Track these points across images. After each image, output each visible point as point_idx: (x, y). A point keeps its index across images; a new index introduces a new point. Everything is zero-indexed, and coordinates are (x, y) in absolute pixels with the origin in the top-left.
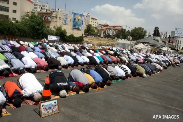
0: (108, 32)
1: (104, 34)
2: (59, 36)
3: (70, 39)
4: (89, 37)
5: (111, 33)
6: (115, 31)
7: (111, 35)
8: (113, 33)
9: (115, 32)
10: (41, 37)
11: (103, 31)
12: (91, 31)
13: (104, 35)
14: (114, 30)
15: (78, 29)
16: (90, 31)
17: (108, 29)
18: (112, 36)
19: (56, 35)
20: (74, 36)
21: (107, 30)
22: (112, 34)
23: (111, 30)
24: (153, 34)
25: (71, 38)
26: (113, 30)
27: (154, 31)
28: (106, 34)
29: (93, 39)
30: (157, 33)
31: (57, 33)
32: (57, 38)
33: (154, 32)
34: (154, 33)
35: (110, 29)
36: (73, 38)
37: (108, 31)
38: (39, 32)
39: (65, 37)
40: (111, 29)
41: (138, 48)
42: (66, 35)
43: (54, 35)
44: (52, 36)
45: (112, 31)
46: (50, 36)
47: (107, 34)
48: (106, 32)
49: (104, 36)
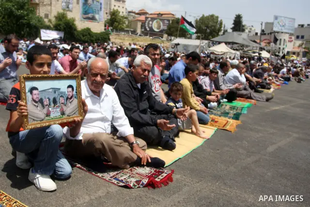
0: (150, 26)
1: (142, 28)
2: (63, 31)
3: (83, 36)
4: (116, 35)
5: (156, 26)
6: (164, 23)
7: (156, 30)
8: (159, 27)
9: (163, 26)
10: (26, 34)
11: (141, 23)
12: (119, 24)
13: (143, 30)
14: (161, 20)
15: (93, 19)
16: (117, 22)
17: (149, 19)
18: (158, 32)
19: (57, 28)
20: (91, 32)
21: (147, 22)
22: (158, 29)
23: (155, 21)
24: (231, 29)
25: (86, 35)
26: (158, 20)
27: (233, 22)
28: (146, 29)
29: (122, 38)
30: (238, 25)
31: (59, 25)
32: (58, 34)
33: (234, 24)
34: (233, 26)
35: (153, 19)
36: (89, 34)
37: (151, 23)
38: (22, 22)
39: (75, 32)
40: (156, 19)
41: (217, 53)
42: (75, 30)
43: (52, 30)
44: (48, 31)
45: (157, 22)
46: (44, 31)
47: (148, 29)
48: (146, 25)
49: (142, 32)
